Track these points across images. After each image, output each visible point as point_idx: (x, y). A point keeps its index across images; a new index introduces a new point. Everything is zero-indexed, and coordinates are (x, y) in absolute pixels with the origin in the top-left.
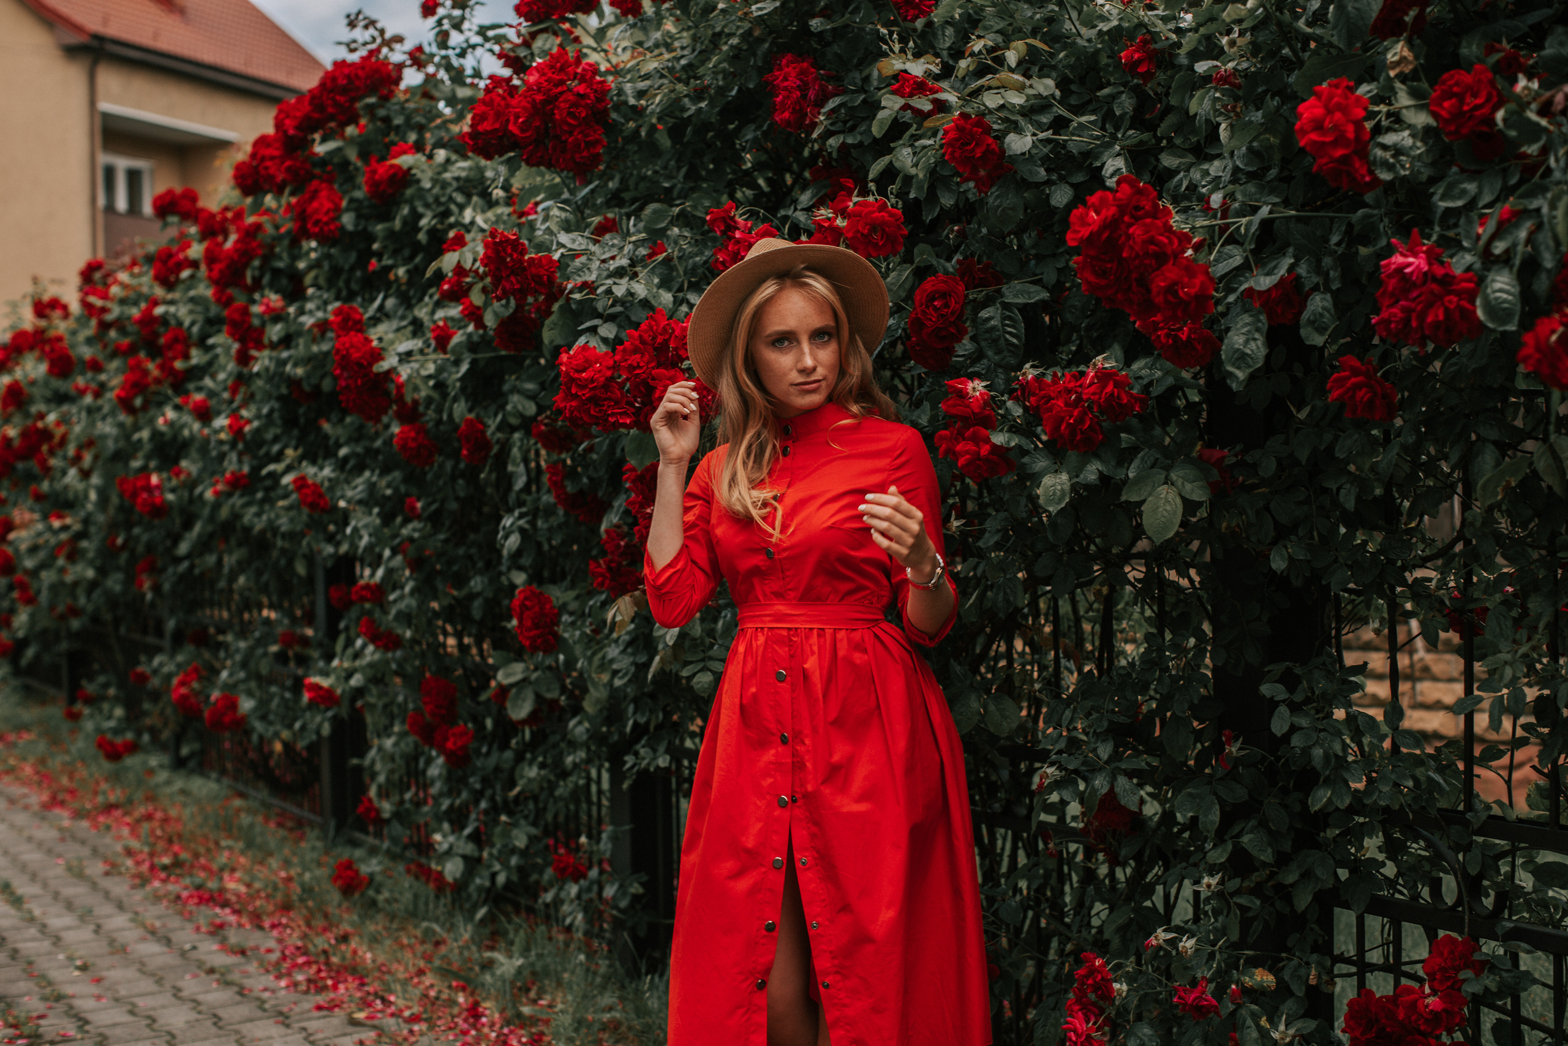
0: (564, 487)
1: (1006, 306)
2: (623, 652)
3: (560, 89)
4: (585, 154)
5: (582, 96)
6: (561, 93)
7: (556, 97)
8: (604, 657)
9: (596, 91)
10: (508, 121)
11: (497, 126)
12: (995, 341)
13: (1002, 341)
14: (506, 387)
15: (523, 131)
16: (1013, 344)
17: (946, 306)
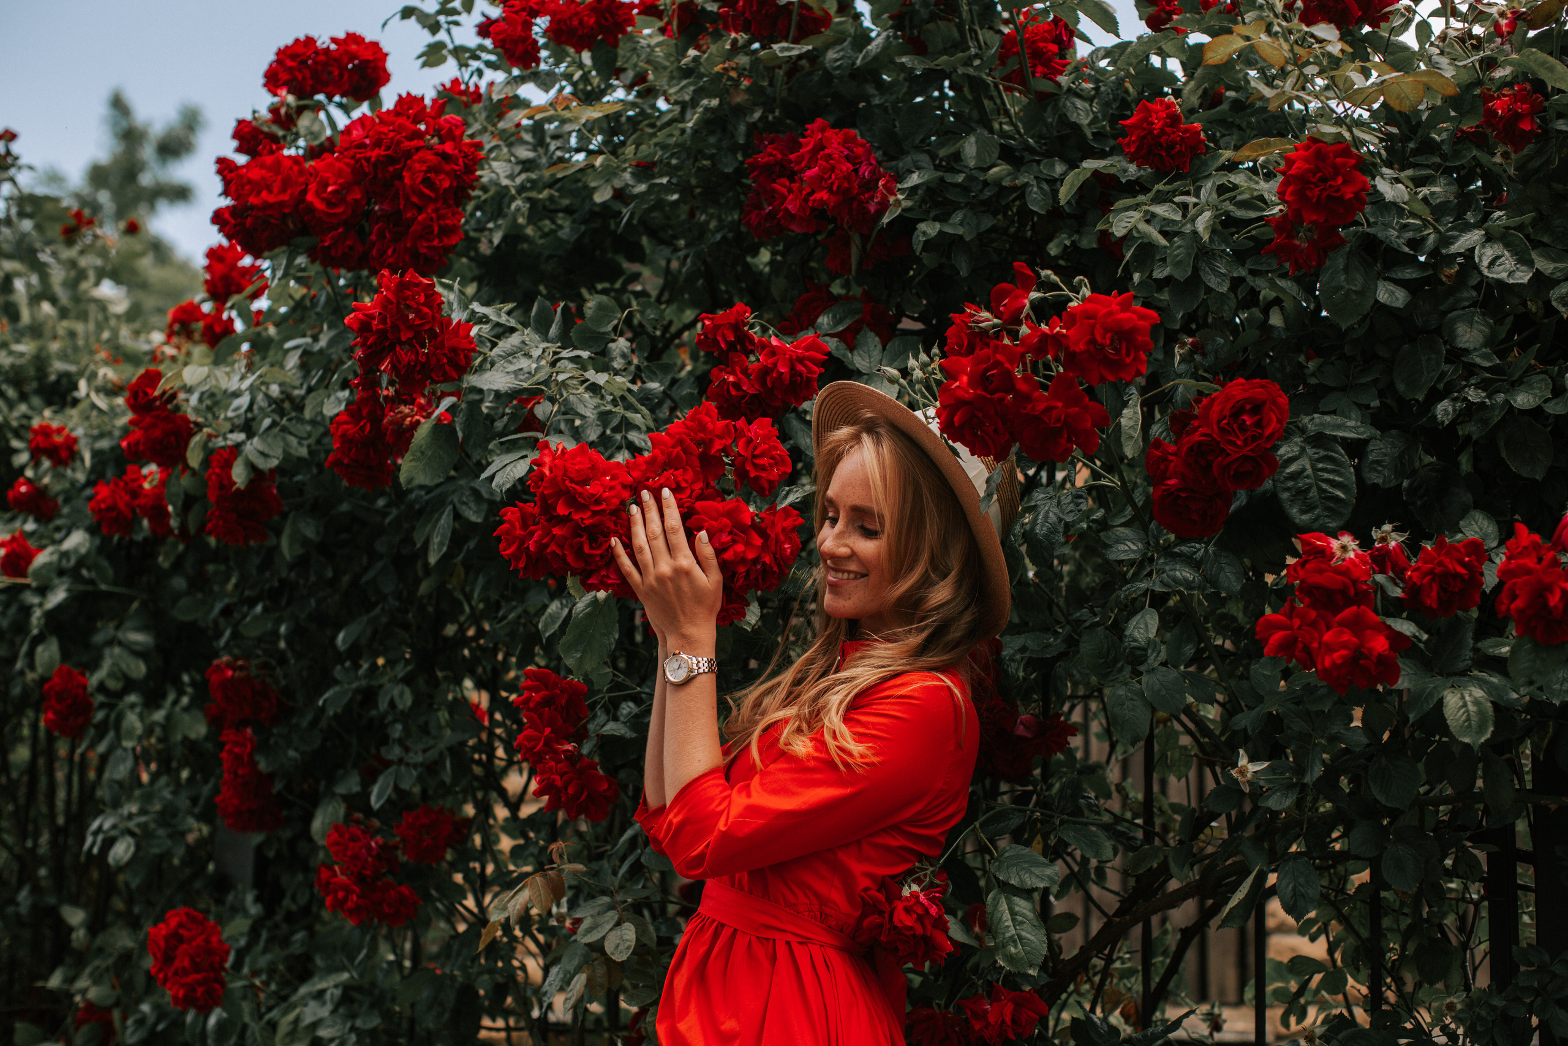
0: (255, 764)
1: (1319, 440)
2: (334, 1012)
3: (415, 143)
4: (436, 243)
5: (445, 157)
6: (418, 149)
7: (409, 154)
8: (297, 1020)
9: (466, 156)
10: (304, 192)
11: (285, 197)
12: (1302, 493)
13: (1314, 493)
14: (99, 638)
15: (329, 204)
16: (1337, 499)
17: (1258, 424)
